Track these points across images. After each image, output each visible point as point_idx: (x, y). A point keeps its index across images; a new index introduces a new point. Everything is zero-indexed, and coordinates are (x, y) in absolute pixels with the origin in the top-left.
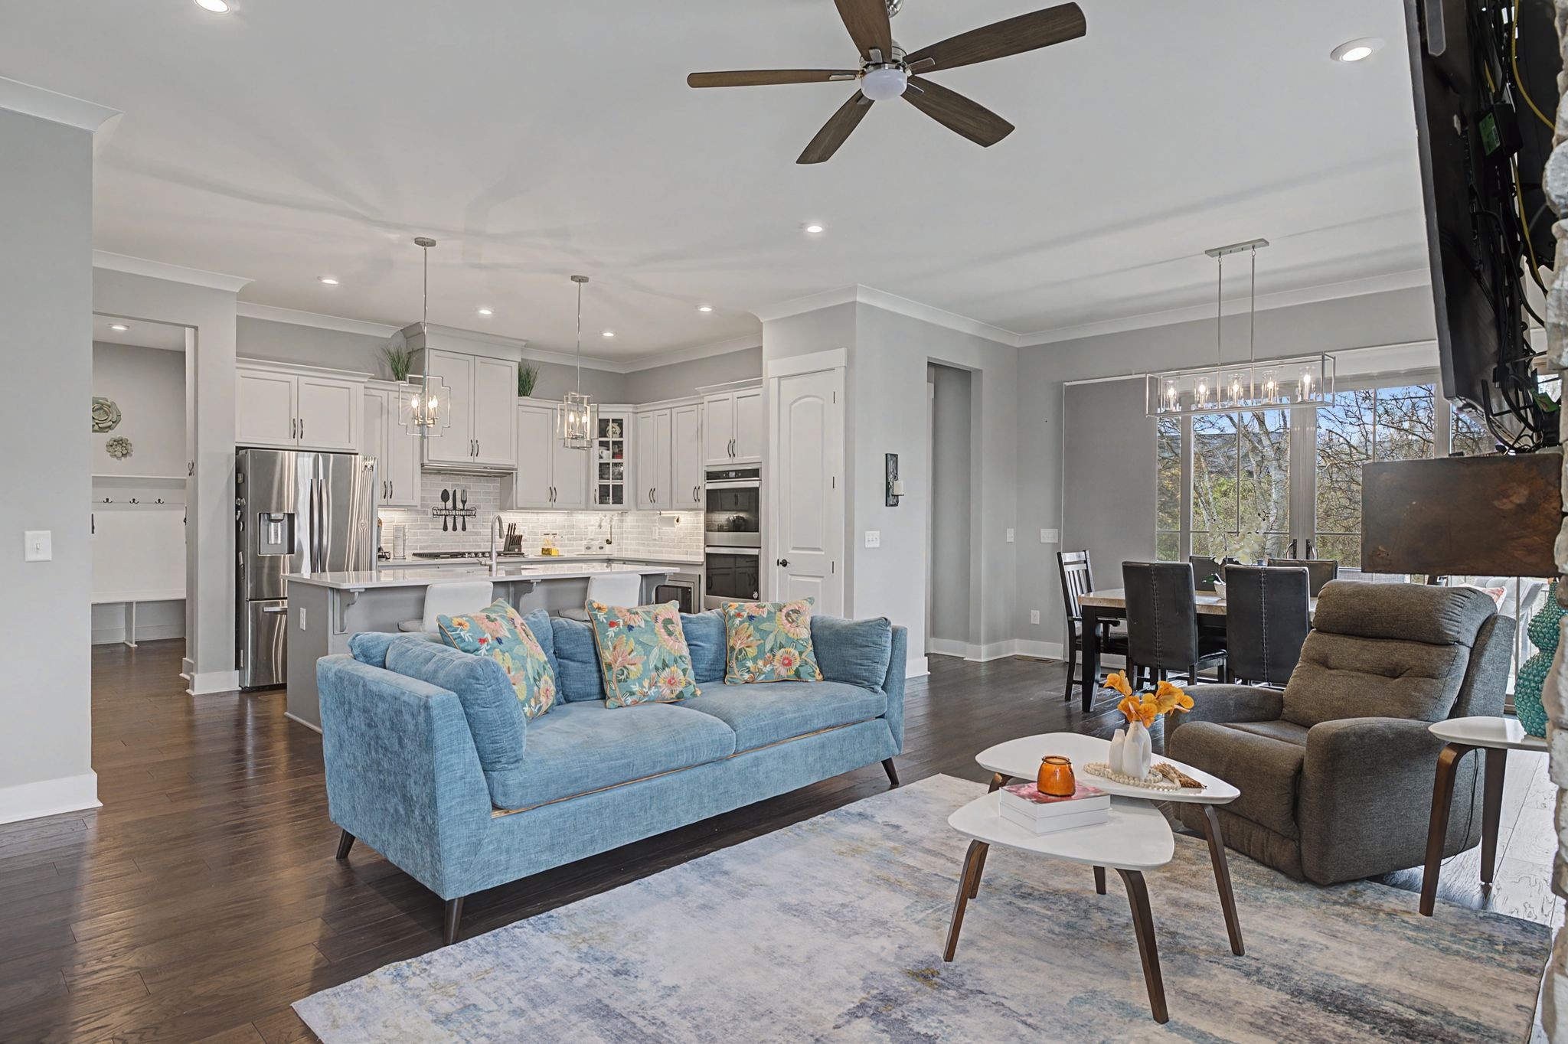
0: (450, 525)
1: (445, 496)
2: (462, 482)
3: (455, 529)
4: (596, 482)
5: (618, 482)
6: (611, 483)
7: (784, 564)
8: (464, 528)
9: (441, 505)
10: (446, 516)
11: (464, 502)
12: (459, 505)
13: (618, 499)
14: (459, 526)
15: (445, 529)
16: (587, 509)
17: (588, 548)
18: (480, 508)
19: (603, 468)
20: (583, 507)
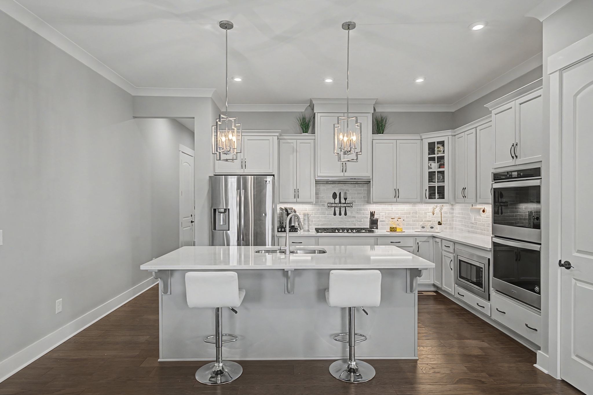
0: (337, 212)
1: (335, 196)
2: (345, 187)
3: (340, 214)
4: (427, 185)
5: (441, 184)
6: (436, 185)
7: (567, 265)
8: (346, 214)
9: (332, 201)
10: (335, 207)
11: (345, 199)
12: (343, 201)
13: (442, 195)
14: (343, 213)
15: (335, 214)
16: (421, 202)
17: (423, 227)
18: (355, 202)
19: (431, 175)
20: (419, 200)
